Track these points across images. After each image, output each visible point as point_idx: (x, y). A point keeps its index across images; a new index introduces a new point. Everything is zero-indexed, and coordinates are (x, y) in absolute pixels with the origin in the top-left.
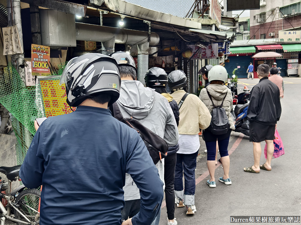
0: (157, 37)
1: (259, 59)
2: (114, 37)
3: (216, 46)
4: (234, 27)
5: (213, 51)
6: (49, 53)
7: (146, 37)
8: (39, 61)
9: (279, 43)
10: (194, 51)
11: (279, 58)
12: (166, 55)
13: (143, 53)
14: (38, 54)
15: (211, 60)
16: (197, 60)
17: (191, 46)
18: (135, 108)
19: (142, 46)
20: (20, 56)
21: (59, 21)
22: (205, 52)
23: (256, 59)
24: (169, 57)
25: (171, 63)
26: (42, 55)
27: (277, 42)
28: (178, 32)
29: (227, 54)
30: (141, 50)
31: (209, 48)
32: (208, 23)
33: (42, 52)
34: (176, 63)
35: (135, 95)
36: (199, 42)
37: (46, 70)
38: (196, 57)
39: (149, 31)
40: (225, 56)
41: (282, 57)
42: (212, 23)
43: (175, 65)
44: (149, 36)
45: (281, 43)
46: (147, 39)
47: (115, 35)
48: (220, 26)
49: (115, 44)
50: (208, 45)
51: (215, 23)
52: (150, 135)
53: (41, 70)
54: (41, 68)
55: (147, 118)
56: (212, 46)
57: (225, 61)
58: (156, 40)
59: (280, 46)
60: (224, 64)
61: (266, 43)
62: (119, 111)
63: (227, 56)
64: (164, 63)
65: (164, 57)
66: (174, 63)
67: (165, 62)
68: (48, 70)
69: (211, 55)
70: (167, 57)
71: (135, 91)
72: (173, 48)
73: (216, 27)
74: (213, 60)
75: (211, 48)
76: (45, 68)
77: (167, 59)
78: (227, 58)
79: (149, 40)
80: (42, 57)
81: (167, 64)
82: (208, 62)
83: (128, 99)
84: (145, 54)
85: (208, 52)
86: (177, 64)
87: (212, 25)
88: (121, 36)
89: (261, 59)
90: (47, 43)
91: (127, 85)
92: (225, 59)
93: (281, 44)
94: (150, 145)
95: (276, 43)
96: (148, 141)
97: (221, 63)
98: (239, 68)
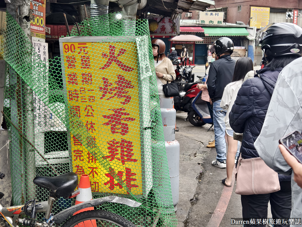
1: (177, 42)
6: (45, 3)
9: (200, 25)
11: (200, 42)
13: (130, 18)
14: (33, 3)
22: (164, 26)
23: (174, 42)
26: (37, 5)
27: (197, 23)
30: (127, 14)
37: (41, 29)
41: (203, 42)
45: (202, 25)
53: (35, 28)
54: (36, 25)
59: (200, 28)
61: (185, 24)
68: (43, 30)
69: (171, 31)
75: (171, 21)
76: (39, 26)
79: (139, 1)
80: (37, 8)
89: (179, 42)
93: (202, 27)
95: (197, 25)
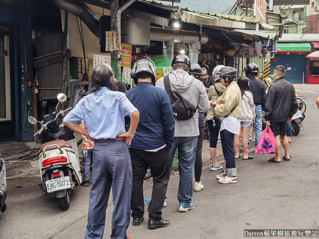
0: (206, 37)
2: (174, 38)
3: (259, 45)
4: (280, 24)
5: (256, 50)
6: (131, 50)
7: (198, 37)
8: (125, 56)
10: (237, 49)
12: (207, 52)
13: (194, 51)
14: (125, 51)
15: (253, 58)
16: (238, 58)
17: (234, 44)
18: (179, 86)
19: (193, 45)
20: (119, 52)
21: (140, 26)
22: (248, 50)
24: (211, 54)
25: (212, 60)
26: (127, 51)
28: (223, 31)
29: (273, 51)
30: (192, 49)
31: (252, 47)
32: (252, 21)
33: (127, 49)
34: (218, 60)
35: (181, 79)
36: (243, 42)
37: (129, 63)
38: (238, 55)
39: (201, 32)
40: (272, 54)
42: (255, 21)
43: (217, 62)
44: (200, 36)
46: (198, 39)
47: (175, 36)
48: (264, 25)
49: (174, 43)
50: (251, 44)
51: (259, 22)
52: (184, 101)
53: (126, 62)
54: (126, 61)
55: (185, 92)
56: (255, 44)
57: (272, 60)
58: (205, 40)
60: (270, 63)
62: (170, 86)
63: (274, 54)
64: (204, 60)
65: (206, 54)
66: (216, 60)
67: (206, 59)
68: (130, 63)
69: (254, 54)
70: (209, 54)
71: (181, 77)
72: (216, 46)
73: (260, 25)
74: (256, 58)
75: (254, 46)
76: (128, 62)
77: (208, 57)
78: (273, 56)
79: (200, 40)
80: (127, 53)
81: (208, 61)
82: (250, 61)
83: (176, 81)
84: (195, 52)
85: (251, 51)
86: (218, 62)
87: (256, 23)
88: (179, 37)
90: (131, 43)
91: (178, 73)
92: (271, 58)
94: (183, 106)
96: (183, 104)
97: (266, 62)
98: (289, 70)
